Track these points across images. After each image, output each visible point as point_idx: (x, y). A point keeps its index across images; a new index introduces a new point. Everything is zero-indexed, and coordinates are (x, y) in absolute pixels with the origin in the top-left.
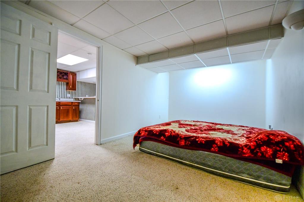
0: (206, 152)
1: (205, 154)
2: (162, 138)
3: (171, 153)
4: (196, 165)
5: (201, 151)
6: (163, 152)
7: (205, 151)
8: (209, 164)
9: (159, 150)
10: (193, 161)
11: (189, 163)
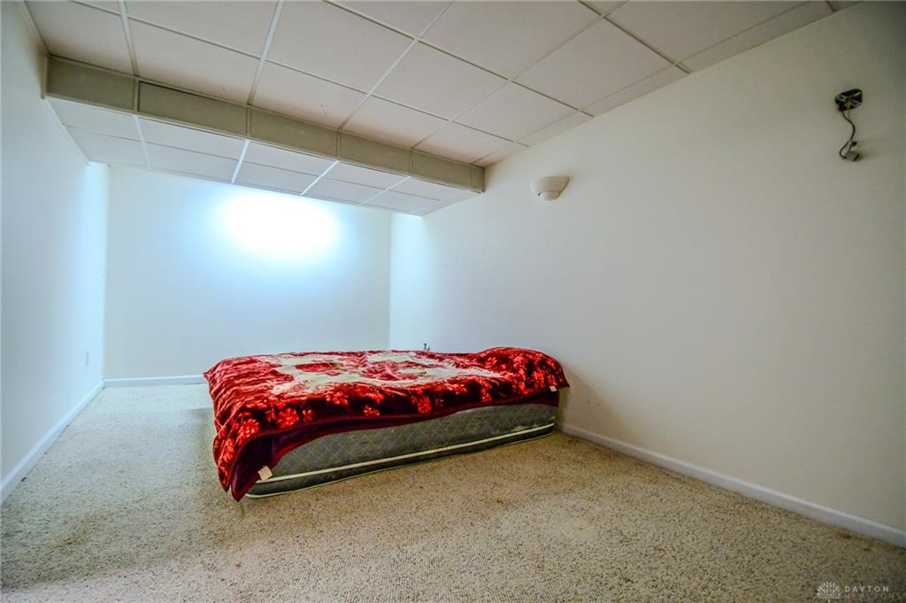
0: (468, 411)
1: (465, 414)
2: (368, 410)
3: (391, 446)
4: (449, 448)
5: (459, 413)
6: (364, 455)
7: (464, 409)
8: (473, 432)
9: (351, 453)
10: (443, 443)
11: (436, 451)
